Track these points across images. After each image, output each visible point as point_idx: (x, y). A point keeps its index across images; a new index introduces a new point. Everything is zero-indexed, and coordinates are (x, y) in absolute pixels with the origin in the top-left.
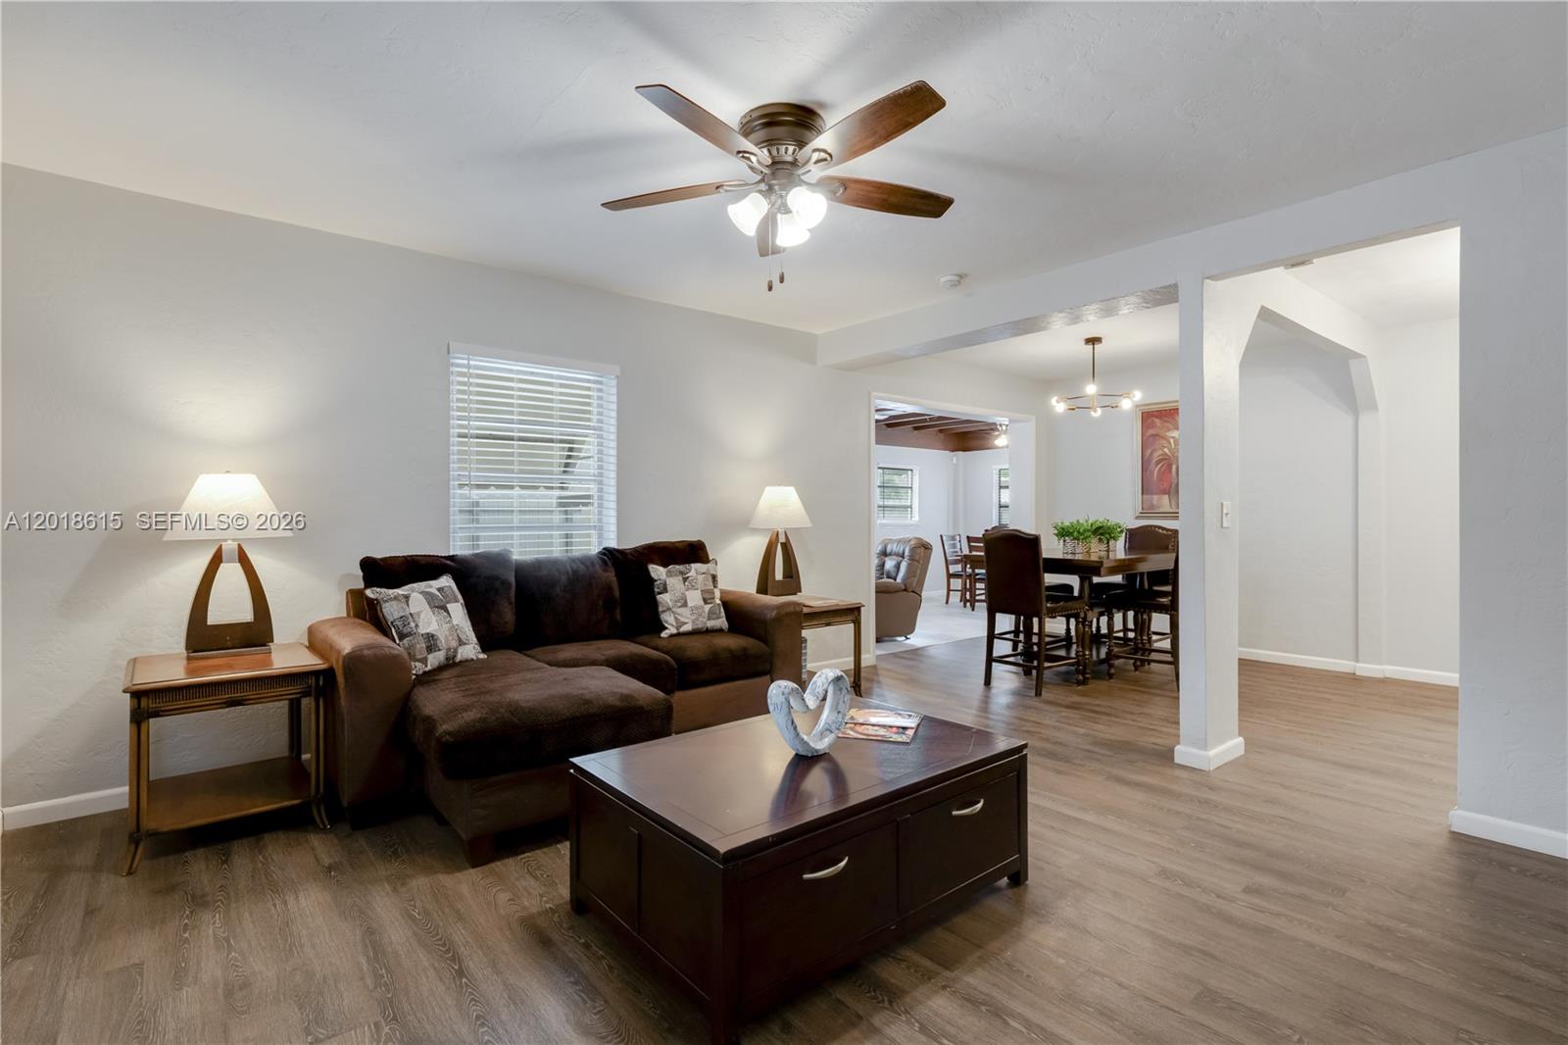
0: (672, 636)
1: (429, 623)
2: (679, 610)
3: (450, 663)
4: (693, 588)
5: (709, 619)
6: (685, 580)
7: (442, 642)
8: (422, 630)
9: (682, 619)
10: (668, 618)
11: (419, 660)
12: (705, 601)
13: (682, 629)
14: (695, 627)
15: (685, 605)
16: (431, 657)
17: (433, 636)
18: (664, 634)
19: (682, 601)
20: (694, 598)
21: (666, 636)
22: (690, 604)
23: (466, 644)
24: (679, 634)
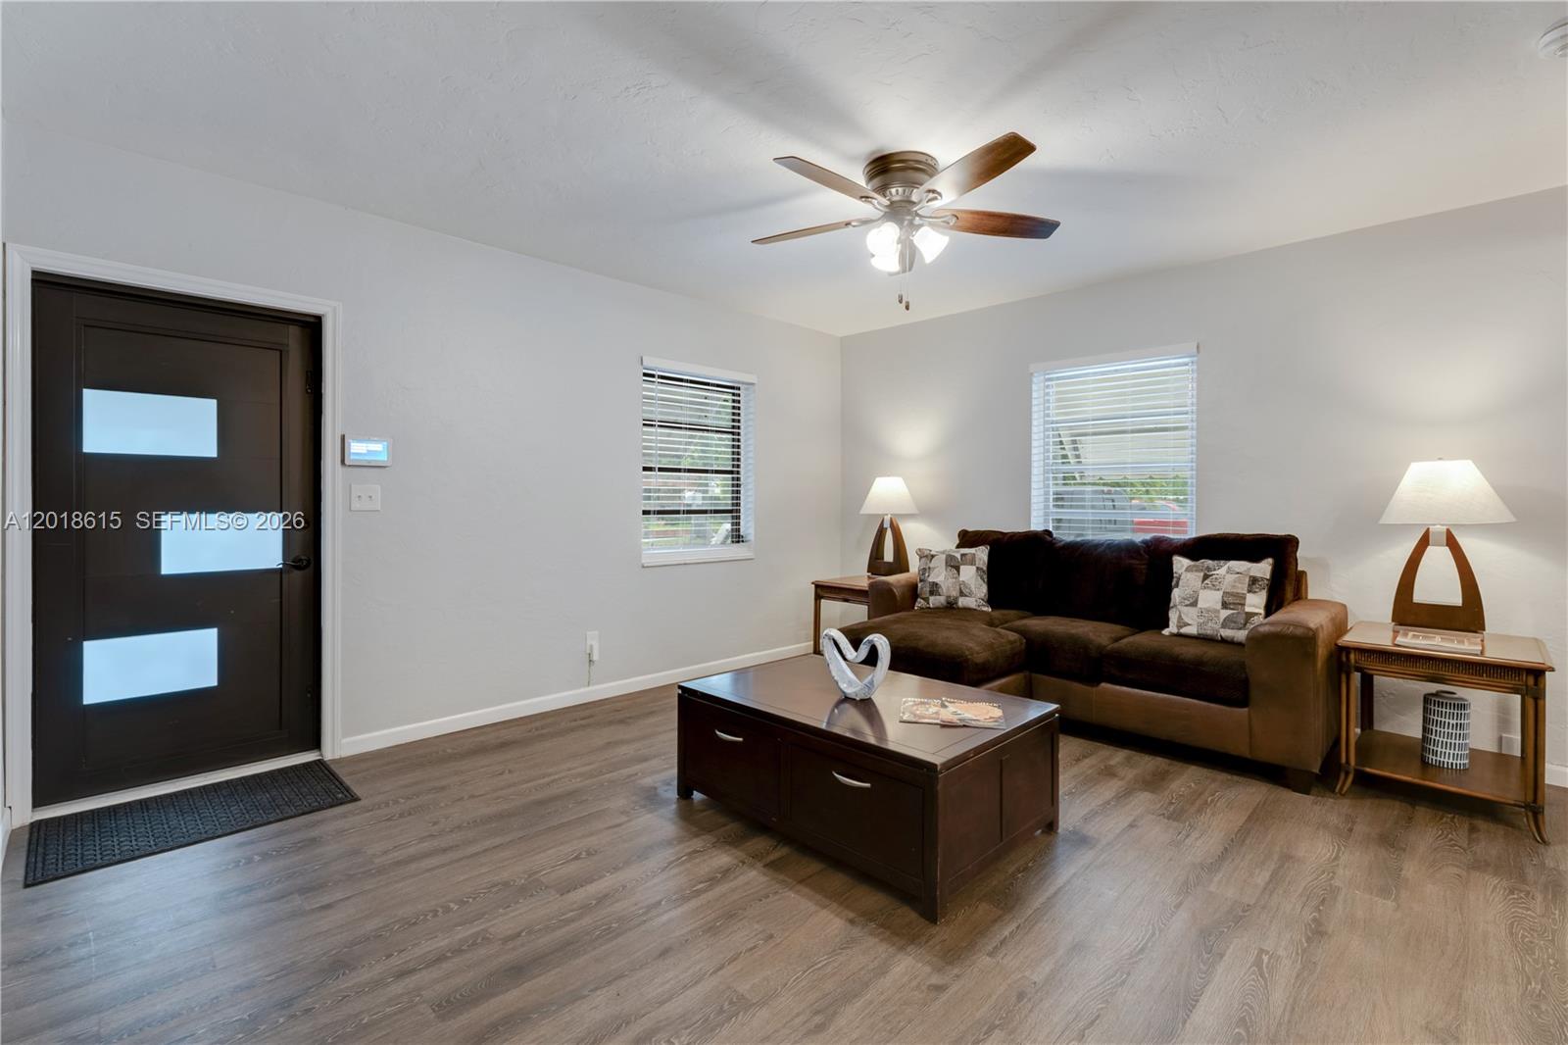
0: (1173, 635)
1: (938, 576)
2: (1185, 609)
3: (951, 606)
4: (1215, 588)
5: (1224, 626)
6: (1206, 577)
7: (944, 589)
8: (931, 580)
9: (1186, 620)
10: (1173, 616)
11: (923, 599)
12: (1225, 605)
13: (1184, 630)
14: (1202, 632)
15: (1194, 604)
16: (932, 599)
17: (937, 584)
18: (1166, 632)
19: (1191, 601)
20: (1210, 599)
21: (1167, 634)
22: (1200, 604)
23: (966, 596)
24: (1179, 635)
